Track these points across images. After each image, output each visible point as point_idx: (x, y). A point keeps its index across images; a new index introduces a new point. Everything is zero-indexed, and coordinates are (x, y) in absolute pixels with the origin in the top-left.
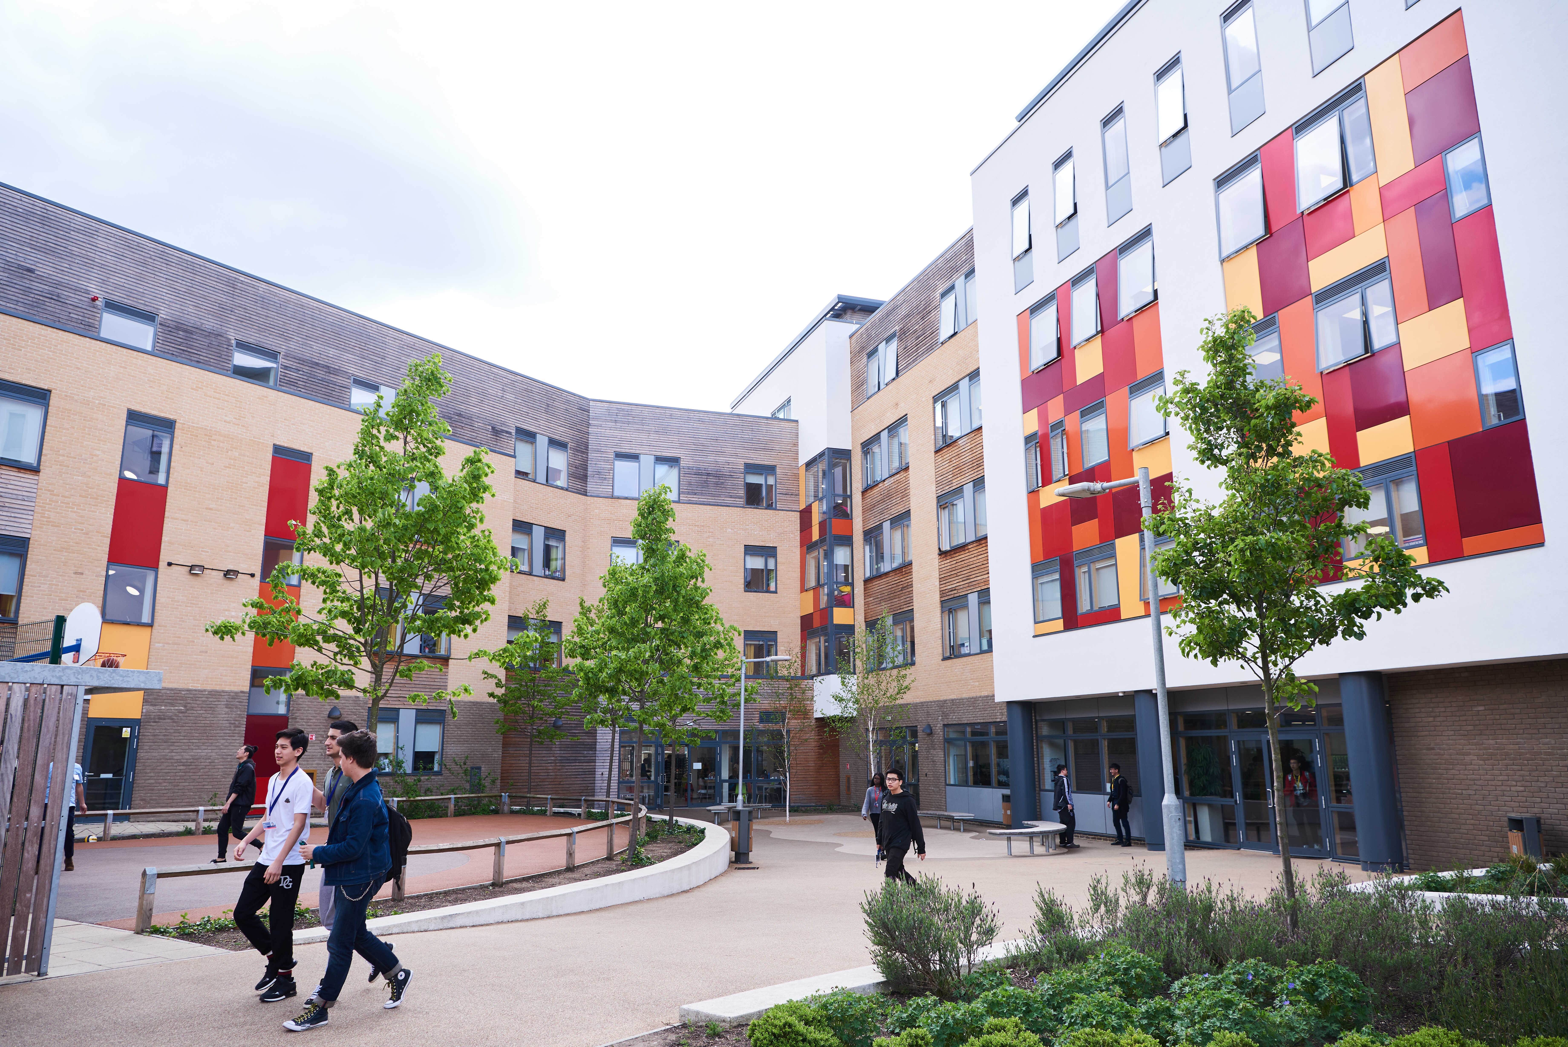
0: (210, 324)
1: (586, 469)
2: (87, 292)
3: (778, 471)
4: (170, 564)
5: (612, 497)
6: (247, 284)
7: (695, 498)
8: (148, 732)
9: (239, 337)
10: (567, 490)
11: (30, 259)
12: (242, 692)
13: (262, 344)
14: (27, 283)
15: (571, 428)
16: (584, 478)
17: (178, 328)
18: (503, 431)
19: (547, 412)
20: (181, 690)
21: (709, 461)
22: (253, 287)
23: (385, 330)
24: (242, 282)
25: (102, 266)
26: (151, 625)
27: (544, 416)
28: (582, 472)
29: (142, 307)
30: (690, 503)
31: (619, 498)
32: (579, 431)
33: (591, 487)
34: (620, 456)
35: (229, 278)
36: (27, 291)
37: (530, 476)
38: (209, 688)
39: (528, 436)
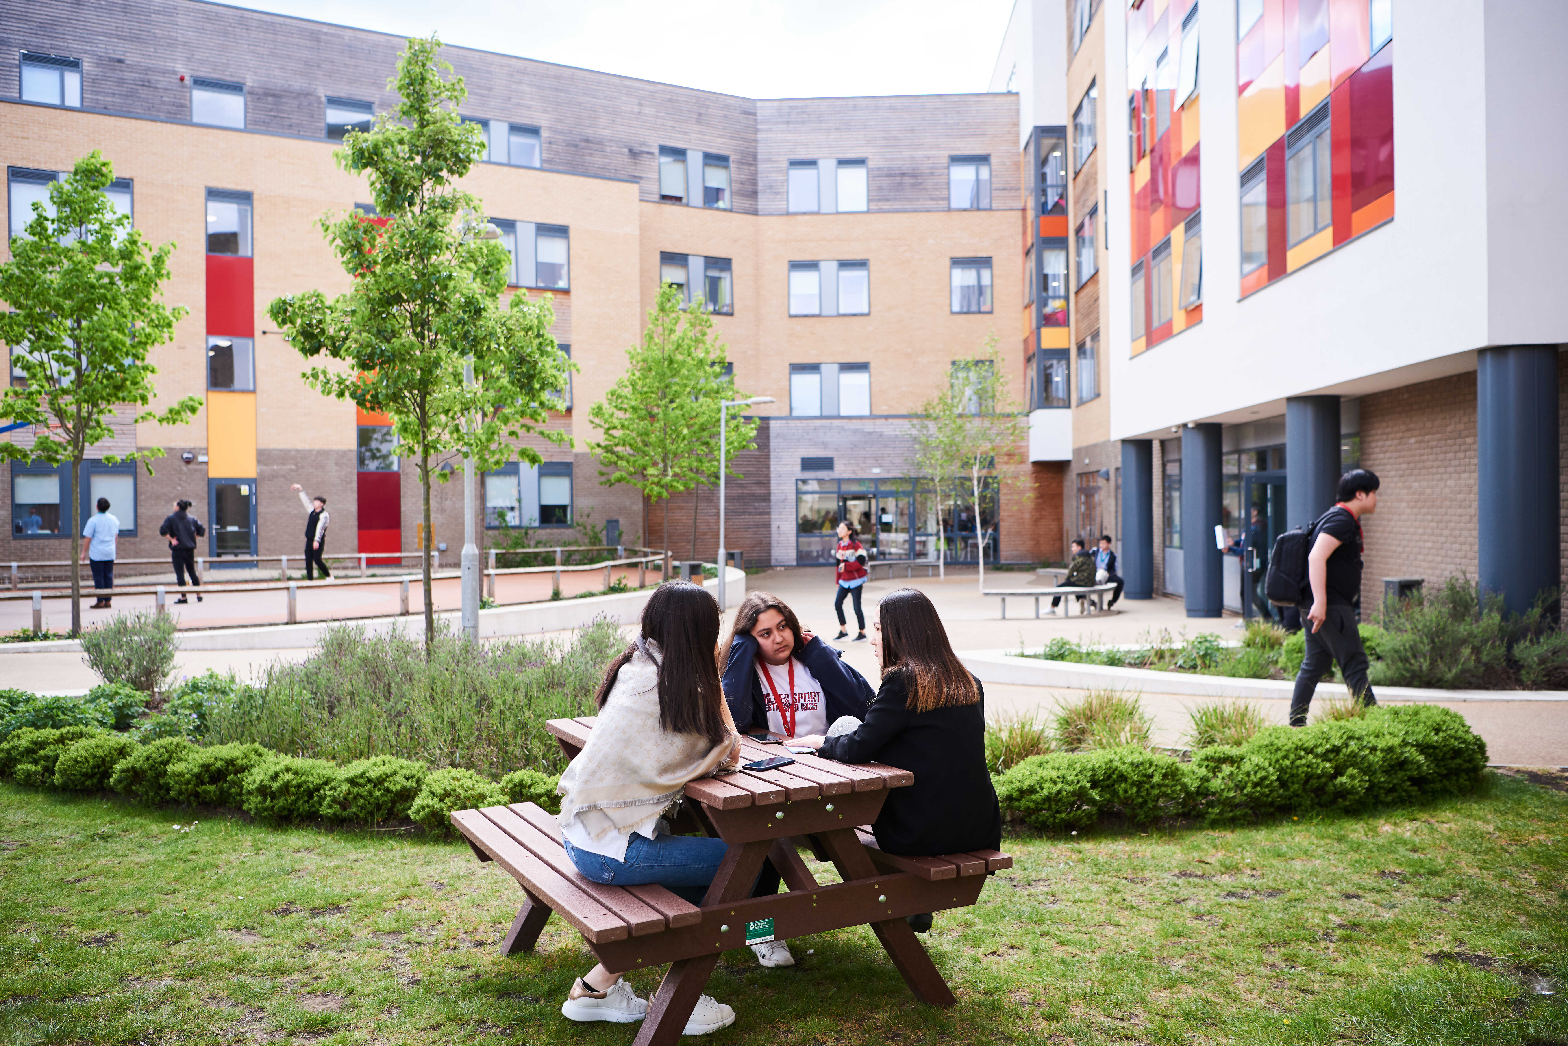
0: (298, 83)
1: (754, 183)
2: (175, 73)
3: (993, 160)
4: (264, 333)
5: (788, 214)
6: (332, 35)
7: (886, 206)
8: (264, 490)
9: (329, 93)
10: (731, 211)
11: (119, 49)
12: (350, 451)
13: (353, 97)
14: (119, 75)
15: (732, 138)
16: (754, 194)
17: (266, 94)
18: (642, 152)
19: (699, 122)
20: (289, 451)
21: (903, 158)
22: (339, 36)
23: (489, 58)
24: (326, 34)
25: (185, 44)
26: (254, 392)
27: (696, 128)
28: (749, 188)
29: (228, 78)
30: (881, 211)
31: (796, 214)
32: (744, 139)
33: (763, 203)
34: (795, 164)
35: (312, 32)
36: (121, 81)
37: (684, 201)
38: (317, 447)
39: (679, 154)
